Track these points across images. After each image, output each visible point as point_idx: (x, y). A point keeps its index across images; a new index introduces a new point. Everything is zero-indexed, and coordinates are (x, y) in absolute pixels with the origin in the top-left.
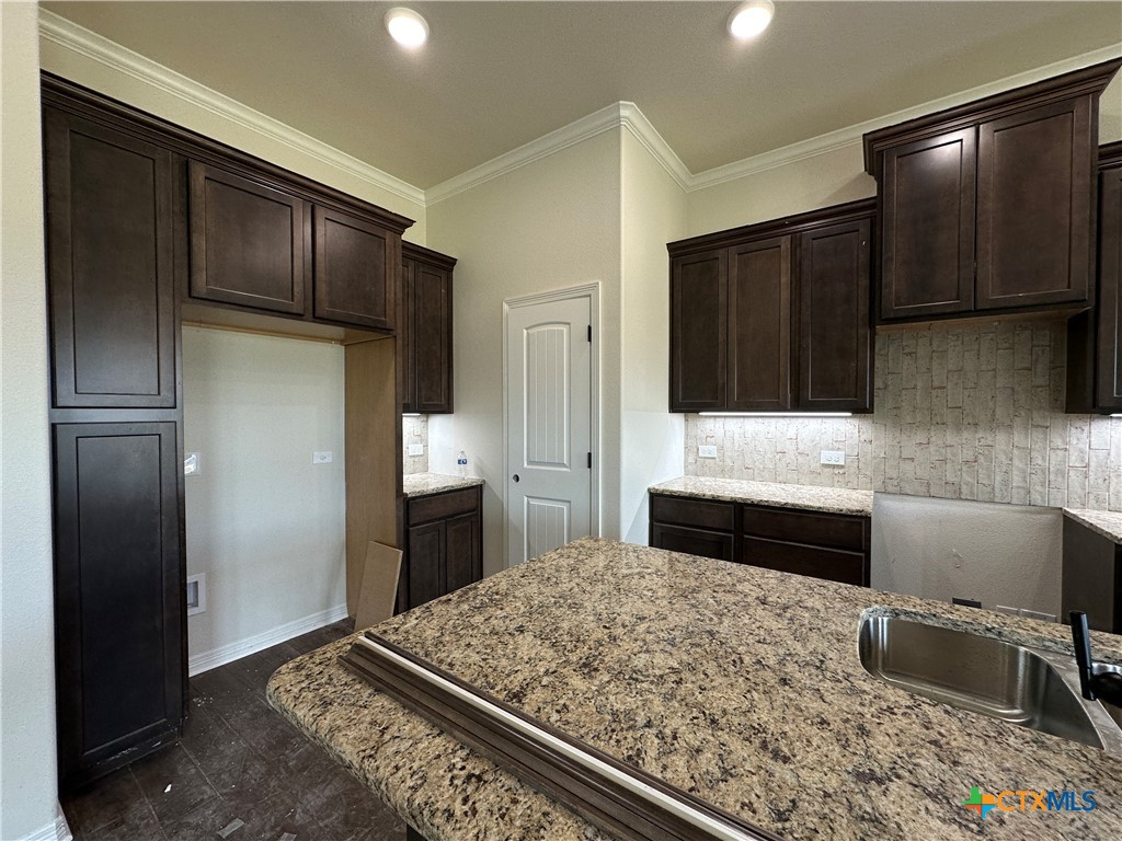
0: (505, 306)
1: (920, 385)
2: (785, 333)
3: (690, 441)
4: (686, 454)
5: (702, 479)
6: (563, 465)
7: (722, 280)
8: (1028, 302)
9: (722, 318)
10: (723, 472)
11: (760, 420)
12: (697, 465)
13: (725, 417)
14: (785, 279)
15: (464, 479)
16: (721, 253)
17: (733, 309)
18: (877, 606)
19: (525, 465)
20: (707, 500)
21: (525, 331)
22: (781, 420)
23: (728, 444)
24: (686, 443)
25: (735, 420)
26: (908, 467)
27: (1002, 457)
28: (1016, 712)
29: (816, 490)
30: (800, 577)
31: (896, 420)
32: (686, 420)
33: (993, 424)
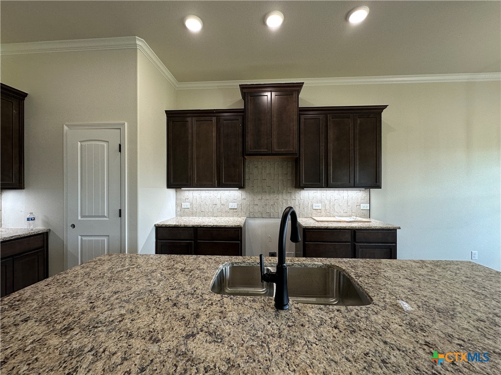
0: (66, 128)
1: (259, 178)
2: (214, 156)
3: (178, 201)
4: (177, 207)
5: (183, 218)
6: (104, 216)
7: (190, 131)
8: (285, 153)
9: (190, 148)
10: (193, 214)
11: (207, 191)
12: (181, 211)
13: (193, 190)
14: (214, 134)
15: (32, 230)
16: (189, 119)
17: (195, 144)
18: (226, 263)
19: (79, 218)
20: (182, 227)
21: (79, 143)
22: (215, 191)
23: (194, 202)
24: (176, 202)
25: (197, 192)
26: (256, 208)
27: (281, 203)
28: (264, 289)
29: (227, 219)
30: (203, 256)
31: (253, 191)
32: (176, 192)
33: (279, 192)
